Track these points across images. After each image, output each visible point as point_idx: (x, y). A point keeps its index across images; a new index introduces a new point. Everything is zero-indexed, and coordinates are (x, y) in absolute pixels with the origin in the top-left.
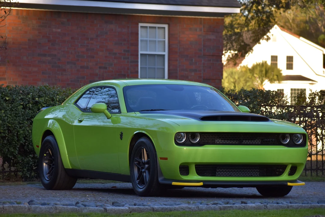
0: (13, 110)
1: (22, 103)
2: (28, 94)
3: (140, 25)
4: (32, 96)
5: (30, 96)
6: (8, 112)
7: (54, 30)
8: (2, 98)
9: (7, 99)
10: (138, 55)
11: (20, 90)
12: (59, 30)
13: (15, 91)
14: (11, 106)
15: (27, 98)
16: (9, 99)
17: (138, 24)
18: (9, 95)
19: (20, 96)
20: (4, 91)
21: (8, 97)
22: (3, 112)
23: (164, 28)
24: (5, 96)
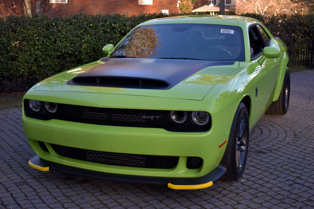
0: (96, 35)
1: (102, 29)
2: (106, 21)
4: (110, 23)
5: (108, 23)
6: (93, 36)
8: (87, 25)
9: (91, 25)
11: (100, 18)
13: (96, 19)
14: (95, 31)
15: (106, 25)
16: (93, 26)
18: (92, 22)
19: (101, 23)
20: (88, 19)
21: (92, 24)
22: (89, 36)
24: (90, 23)
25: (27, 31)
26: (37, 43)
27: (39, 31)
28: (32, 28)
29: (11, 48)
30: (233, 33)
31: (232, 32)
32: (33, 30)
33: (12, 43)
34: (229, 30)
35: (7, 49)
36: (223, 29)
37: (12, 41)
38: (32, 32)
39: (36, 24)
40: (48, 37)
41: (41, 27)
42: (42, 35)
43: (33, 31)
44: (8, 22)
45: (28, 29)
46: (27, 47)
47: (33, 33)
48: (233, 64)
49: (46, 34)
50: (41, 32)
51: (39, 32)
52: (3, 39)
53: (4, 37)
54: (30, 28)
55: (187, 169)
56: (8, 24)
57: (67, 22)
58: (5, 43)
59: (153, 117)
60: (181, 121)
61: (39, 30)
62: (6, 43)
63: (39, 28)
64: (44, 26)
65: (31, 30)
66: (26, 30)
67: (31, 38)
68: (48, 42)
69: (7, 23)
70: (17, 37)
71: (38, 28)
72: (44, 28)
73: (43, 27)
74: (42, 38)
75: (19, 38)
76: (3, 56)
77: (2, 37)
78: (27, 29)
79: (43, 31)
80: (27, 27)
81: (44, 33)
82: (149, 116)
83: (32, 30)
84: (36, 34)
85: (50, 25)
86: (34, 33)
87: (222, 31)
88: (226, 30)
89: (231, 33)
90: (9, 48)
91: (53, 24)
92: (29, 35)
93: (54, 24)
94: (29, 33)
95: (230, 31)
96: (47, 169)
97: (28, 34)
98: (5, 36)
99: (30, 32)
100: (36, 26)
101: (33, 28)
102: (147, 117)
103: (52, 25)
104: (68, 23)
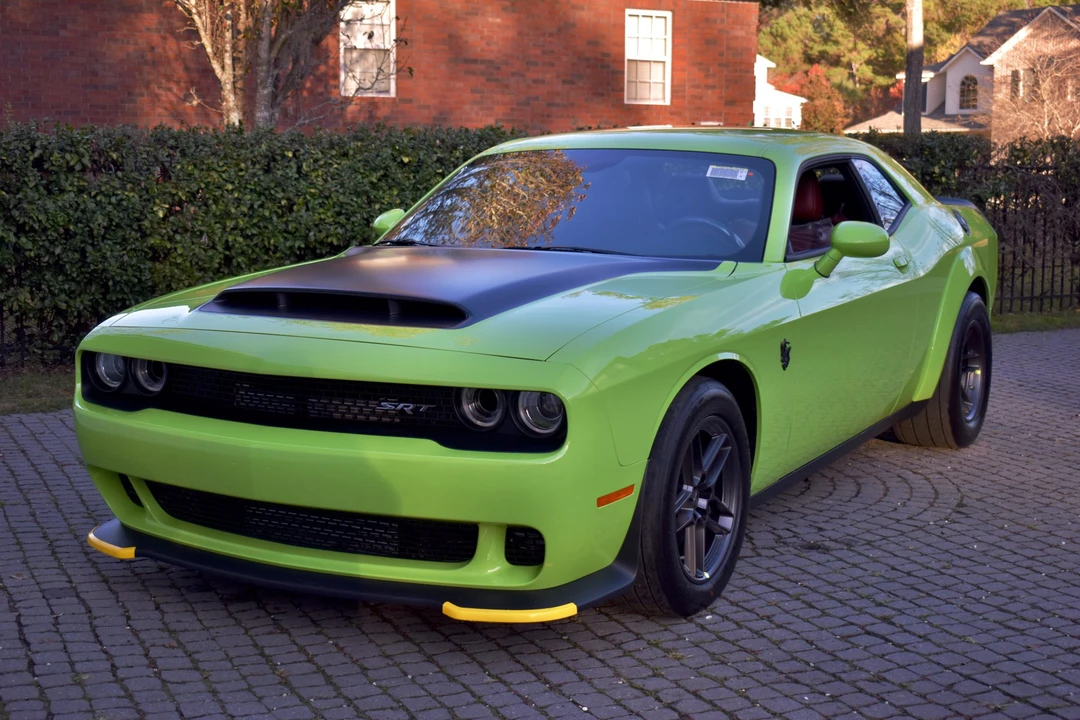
0: (418, 189)
1: (441, 171)
2: (455, 148)
3: (628, 11)
4: (464, 153)
5: (458, 154)
6: (407, 193)
7: (490, 20)
8: (394, 160)
9: (406, 160)
10: (623, 62)
11: (437, 138)
12: (499, 20)
13: (424, 141)
14: (414, 177)
15: (452, 159)
16: (410, 161)
17: (624, 11)
18: (410, 150)
19: (436, 153)
20: (398, 142)
21: (407, 156)
22: (395, 193)
23: (665, 18)
24: (402, 153)
25: (204, 172)
26: (233, 210)
27: (241, 174)
28: (221, 164)
29: (151, 222)
30: (743, 179)
31: (742, 174)
32: (223, 172)
33: (155, 209)
34: (734, 168)
35: (139, 226)
36: (717, 165)
37: (157, 201)
38: (221, 176)
39: (235, 154)
40: (267, 192)
41: (249, 163)
42: (249, 186)
43: (224, 175)
44: (149, 146)
45: (209, 169)
46: (202, 221)
47: (224, 179)
48: (713, 266)
49: (262, 184)
50: (247, 177)
51: (242, 176)
52: (132, 194)
53: (133, 190)
54: (215, 166)
55: (507, 564)
56: (148, 153)
57: (333, 148)
58: (133, 208)
59: (412, 406)
60: (489, 421)
61: (241, 170)
62: (138, 207)
63: (243, 165)
64: (259, 158)
65: (217, 171)
66: (202, 170)
67: (217, 194)
68: (268, 208)
69: (147, 149)
70: (174, 192)
71: (237, 165)
72: (258, 166)
73: (254, 164)
74: (249, 197)
75: (180, 194)
76: (129, 248)
77: (126, 191)
78: (204, 167)
79: (254, 175)
80: (206, 162)
81: (256, 179)
82: (401, 405)
83: (219, 169)
84: (233, 183)
85: (279, 158)
86: (226, 181)
87: (712, 171)
88: (726, 168)
89: (738, 178)
90: (146, 223)
91: (286, 153)
92: (211, 187)
93: (290, 155)
94: (209, 180)
95: (736, 173)
96: (129, 553)
97: (207, 184)
98: (136, 189)
99: (215, 175)
100: (232, 158)
101: (223, 166)
102: (396, 406)
103: (284, 157)
104: (334, 153)
